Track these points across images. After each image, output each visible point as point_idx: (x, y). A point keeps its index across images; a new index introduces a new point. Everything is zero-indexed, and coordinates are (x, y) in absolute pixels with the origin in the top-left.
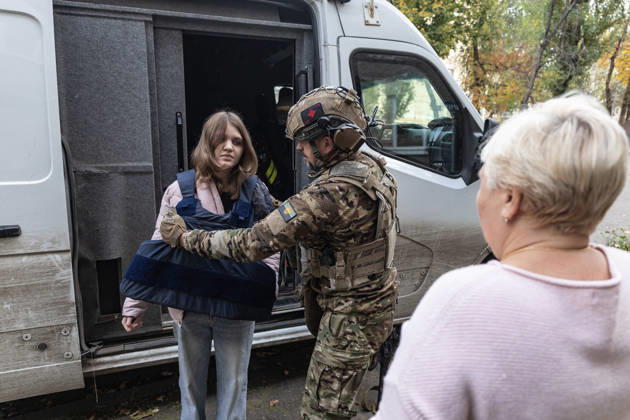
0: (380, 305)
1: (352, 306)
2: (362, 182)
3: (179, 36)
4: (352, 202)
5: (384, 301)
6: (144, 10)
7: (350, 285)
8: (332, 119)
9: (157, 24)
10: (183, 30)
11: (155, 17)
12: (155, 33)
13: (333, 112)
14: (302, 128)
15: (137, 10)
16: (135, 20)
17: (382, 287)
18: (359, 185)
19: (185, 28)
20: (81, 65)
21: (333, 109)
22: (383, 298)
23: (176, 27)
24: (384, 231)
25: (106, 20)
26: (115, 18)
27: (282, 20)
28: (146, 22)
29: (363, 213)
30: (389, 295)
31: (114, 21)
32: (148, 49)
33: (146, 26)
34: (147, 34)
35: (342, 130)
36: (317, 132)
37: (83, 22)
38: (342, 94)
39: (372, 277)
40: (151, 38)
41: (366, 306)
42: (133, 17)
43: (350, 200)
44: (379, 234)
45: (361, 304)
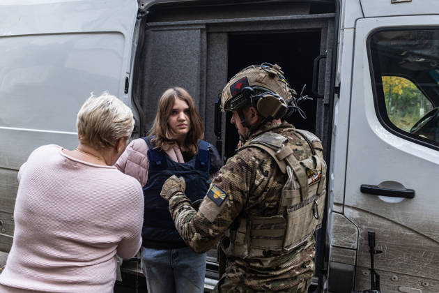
0: (270, 286)
1: (240, 277)
2: (275, 151)
3: (225, 36)
4: (267, 172)
5: (276, 284)
6: (200, 21)
7: (246, 253)
8: (255, 89)
9: (209, 30)
10: (229, 32)
11: (207, 25)
12: (208, 37)
13: (257, 84)
14: (231, 100)
15: (196, 22)
16: (195, 29)
17: (278, 269)
18: (272, 153)
19: (228, 30)
20: (159, 62)
21: (257, 81)
22: (274, 281)
23: (224, 30)
24: (286, 208)
25: (178, 31)
26: (183, 30)
27: (310, 13)
28: (201, 29)
29: (273, 184)
30: (286, 279)
31: (181, 32)
32: (201, 48)
33: (201, 32)
34: (201, 37)
35: (264, 98)
36: (243, 101)
37: (165, 34)
38: (267, 70)
39: (268, 254)
40: (205, 40)
41: (253, 282)
42: (194, 27)
43: (265, 170)
44: (281, 210)
45: (249, 279)
